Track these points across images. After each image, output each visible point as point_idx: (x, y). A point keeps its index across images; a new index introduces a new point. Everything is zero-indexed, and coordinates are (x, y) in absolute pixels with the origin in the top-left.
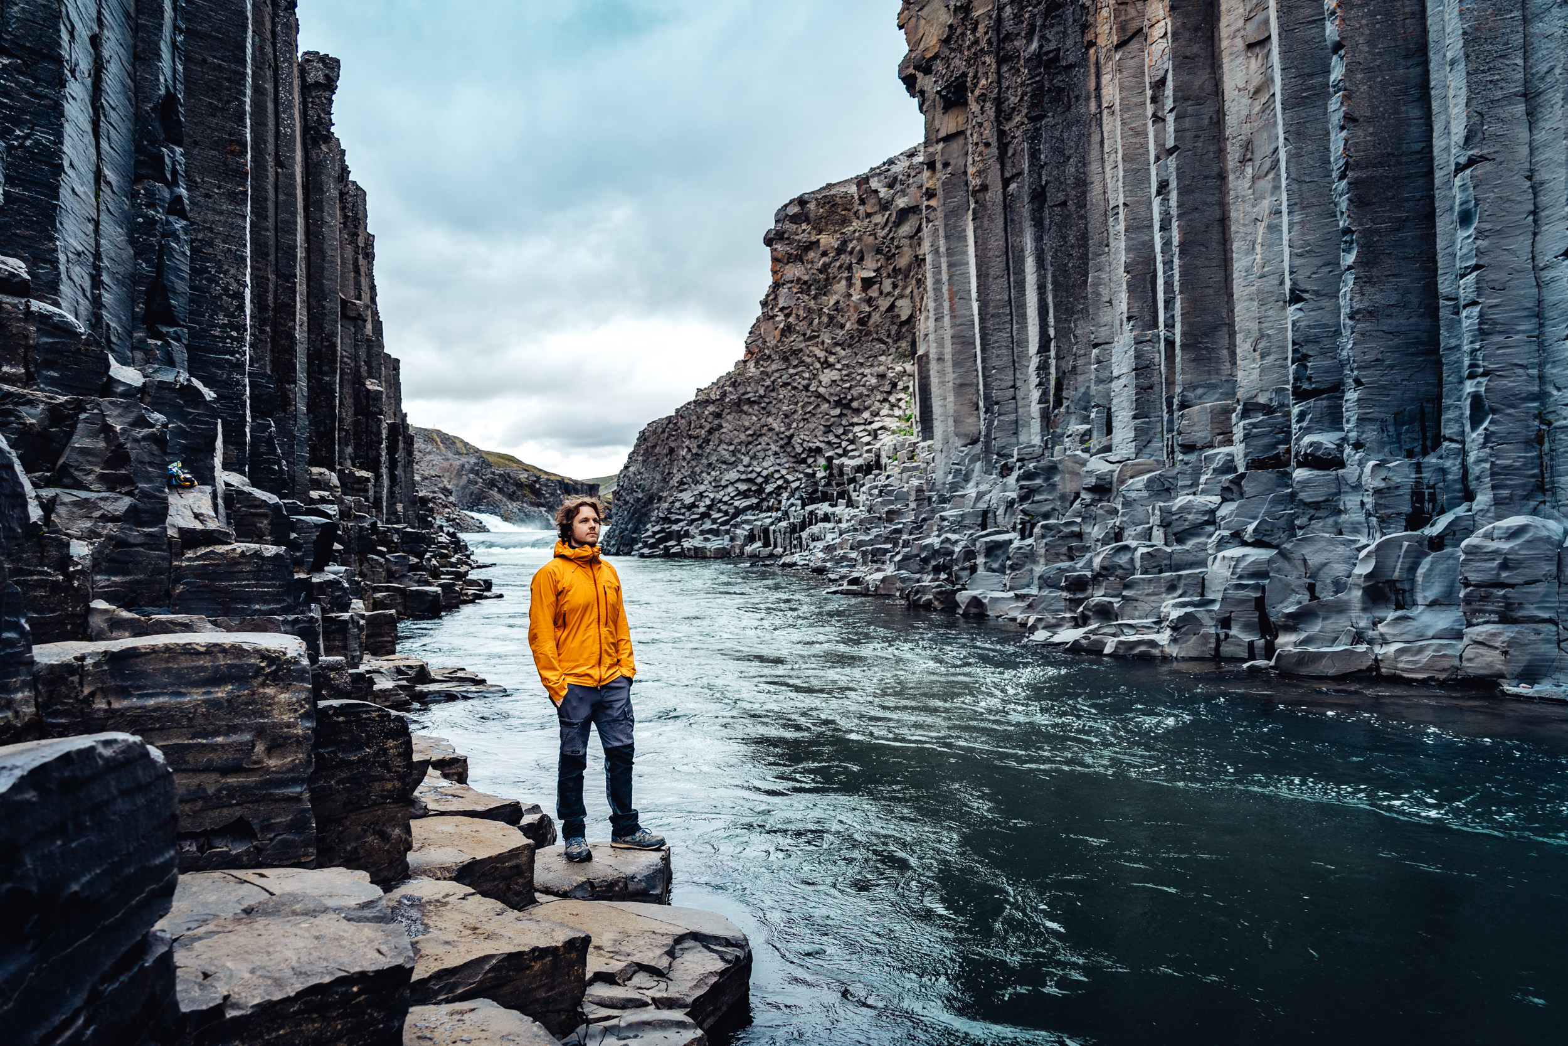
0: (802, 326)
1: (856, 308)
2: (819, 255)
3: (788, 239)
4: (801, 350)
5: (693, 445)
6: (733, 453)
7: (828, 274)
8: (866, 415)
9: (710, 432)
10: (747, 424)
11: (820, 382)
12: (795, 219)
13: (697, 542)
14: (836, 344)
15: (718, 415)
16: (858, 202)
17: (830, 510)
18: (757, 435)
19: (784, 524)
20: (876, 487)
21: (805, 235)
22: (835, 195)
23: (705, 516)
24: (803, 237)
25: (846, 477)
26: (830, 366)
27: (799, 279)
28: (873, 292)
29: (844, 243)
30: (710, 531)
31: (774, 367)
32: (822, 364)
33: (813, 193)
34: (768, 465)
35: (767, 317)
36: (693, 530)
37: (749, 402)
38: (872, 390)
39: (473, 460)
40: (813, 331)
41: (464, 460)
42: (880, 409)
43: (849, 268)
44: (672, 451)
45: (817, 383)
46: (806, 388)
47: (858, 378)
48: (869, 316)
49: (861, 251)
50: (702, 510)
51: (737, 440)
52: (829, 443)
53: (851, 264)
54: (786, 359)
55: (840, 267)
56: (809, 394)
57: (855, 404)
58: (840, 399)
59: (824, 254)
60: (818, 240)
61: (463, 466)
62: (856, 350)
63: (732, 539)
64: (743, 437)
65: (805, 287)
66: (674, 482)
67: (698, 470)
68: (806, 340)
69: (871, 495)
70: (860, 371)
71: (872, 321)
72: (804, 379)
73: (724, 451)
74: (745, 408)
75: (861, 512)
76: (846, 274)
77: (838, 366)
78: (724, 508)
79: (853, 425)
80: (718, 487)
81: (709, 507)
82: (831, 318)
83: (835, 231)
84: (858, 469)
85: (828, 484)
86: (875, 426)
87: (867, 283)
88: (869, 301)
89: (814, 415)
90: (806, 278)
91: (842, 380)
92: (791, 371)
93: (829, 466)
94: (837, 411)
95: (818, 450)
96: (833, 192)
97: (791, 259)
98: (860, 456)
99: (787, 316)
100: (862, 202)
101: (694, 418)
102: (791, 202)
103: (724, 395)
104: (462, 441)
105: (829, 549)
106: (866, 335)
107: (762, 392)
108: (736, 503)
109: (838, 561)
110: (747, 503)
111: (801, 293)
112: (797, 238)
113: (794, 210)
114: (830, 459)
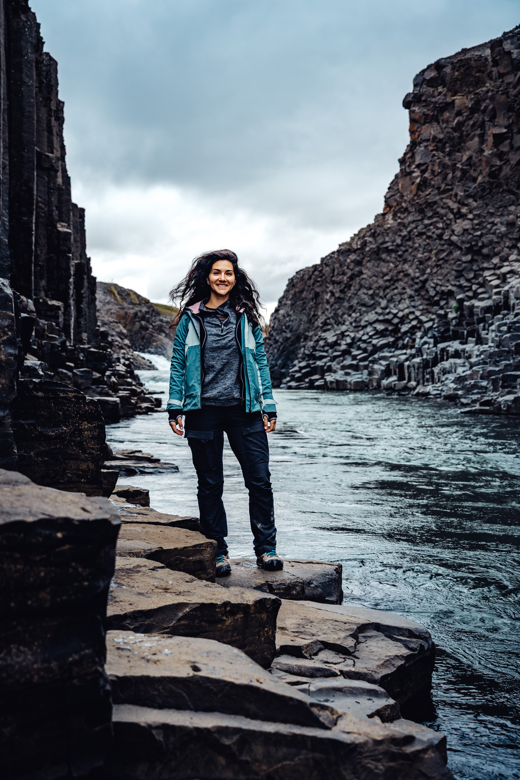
0: (437, 181)
1: (488, 162)
2: (453, 115)
3: (425, 101)
4: (435, 203)
5: (337, 290)
6: (372, 297)
7: (462, 132)
8: (496, 260)
9: (352, 278)
10: (385, 270)
11: (453, 231)
12: (432, 83)
13: (339, 376)
14: (469, 196)
15: (359, 263)
16: (491, 64)
17: (461, 347)
18: (394, 281)
19: (417, 360)
20: (505, 324)
21: (441, 97)
22: (470, 59)
23: (346, 353)
24: (439, 99)
25: (475, 317)
26: (463, 216)
27: (435, 138)
28: (504, 148)
29: (478, 103)
30: (351, 366)
31: (410, 218)
32: (455, 214)
33: (449, 58)
34: (403, 307)
35: (404, 174)
36: (335, 365)
37: (388, 251)
38: (502, 238)
39: (144, 309)
40: (447, 185)
41: (137, 309)
42: (509, 255)
43: (482, 126)
44: (317, 295)
45: (450, 232)
46: (440, 237)
47: (489, 226)
48: (500, 168)
49: (494, 109)
50: (343, 347)
51: (375, 285)
52: (460, 287)
53: (484, 121)
54: (421, 211)
55: (474, 125)
56: (442, 242)
57: (485, 251)
58: (472, 246)
59: (459, 113)
60: (454, 101)
61: (136, 314)
62: (487, 201)
63: (370, 374)
64: (381, 282)
65: (440, 145)
66: (319, 323)
67: (340, 312)
68: (440, 193)
69: (500, 331)
70: (491, 220)
71: (503, 174)
72: (438, 228)
73: (364, 295)
74: (384, 256)
75: (489, 347)
76: (478, 132)
77: (470, 216)
78: (363, 345)
79: (484, 269)
80: (358, 327)
81: (350, 345)
82: (464, 172)
83: (470, 92)
84: (487, 310)
85: (459, 324)
86: (504, 270)
87: (499, 139)
88: (500, 155)
89: (446, 261)
90: (441, 136)
91: (473, 229)
92: (426, 222)
93: (460, 307)
94: (469, 257)
95: (451, 294)
96: (468, 56)
97: (427, 120)
98: (489, 298)
99: (423, 172)
100: (496, 63)
101: (337, 265)
102: (429, 67)
103: (364, 244)
104: (135, 293)
105: (460, 380)
106: (497, 187)
107: (399, 241)
108: (374, 342)
109: (468, 390)
110: (384, 341)
111: (436, 150)
112: (433, 100)
113: (432, 74)
114: (461, 301)
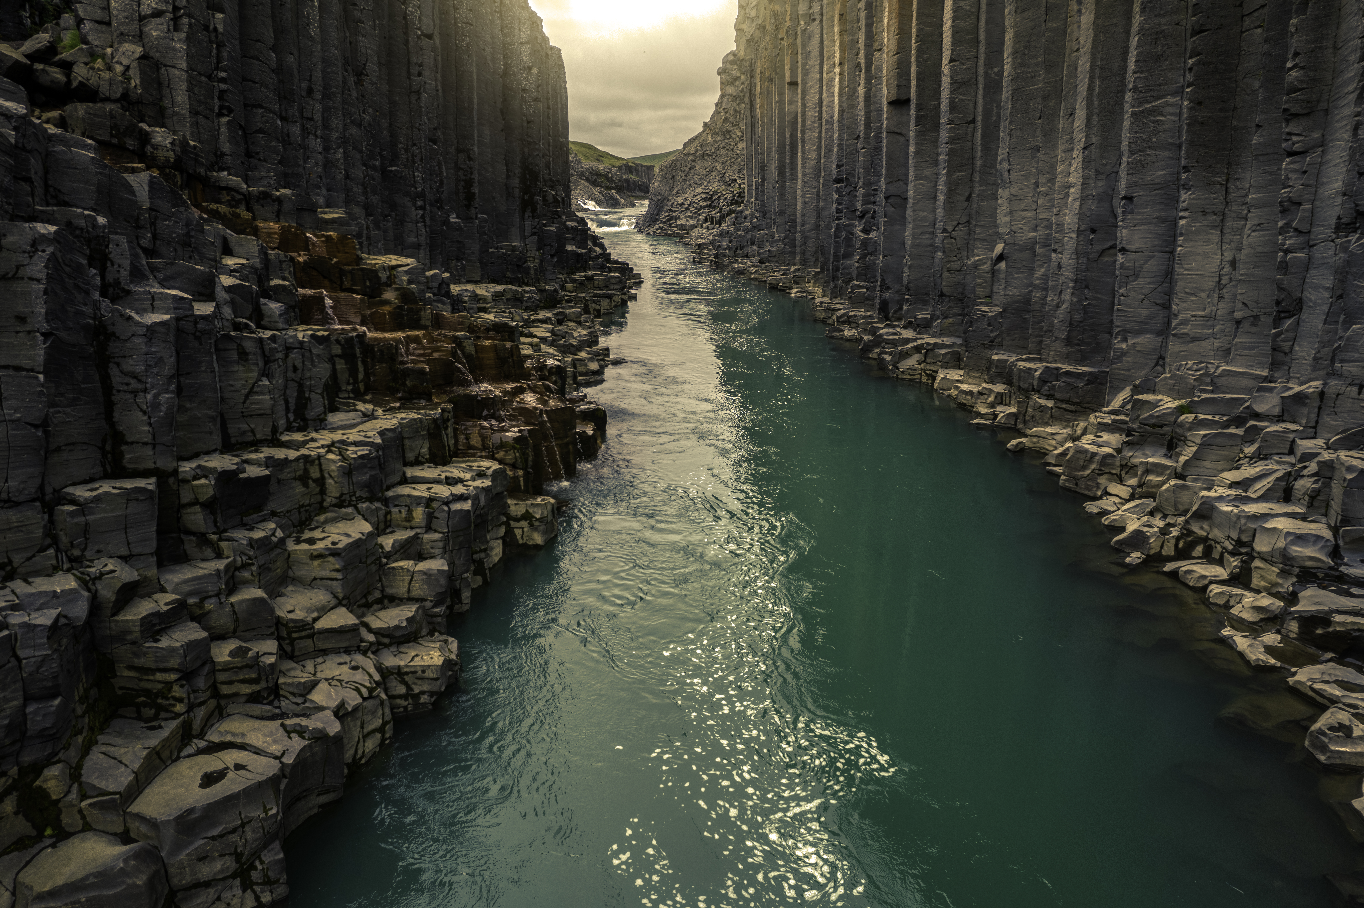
0: (732, 119)
3: (728, 73)
4: (731, 130)
5: (683, 174)
6: (700, 179)
7: (744, 92)
9: (690, 169)
12: (731, 63)
13: (684, 221)
15: (694, 161)
17: (738, 209)
18: (710, 171)
19: (720, 214)
21: (735, 72)
23: (687, 209)
24: (733, 73)
27: (732, 94)
30: (689, 217)
31: (719, 138)
32: (739, 139)
34: (715, 186)
35: (717, 112)
36: (682, 216)
37: (708, 155)
44: (673, 177)
45: (737, 148)
46: (732, 150)
50: (686, 206)
51: (702, 173)
52: (740, 177)
54: (724, 135)
60: (740, 76)
64: (704, 172)
65: (734, 98)
66: (674, 192)
67: (685, 187)
68: (733, 125)
72: (731, 145)
73: (696, 178)
74: (706, 158)
80: (693, 195)
81: (689, 205)
90: (735, 94)
92: (726, 141)
97: (728, 83)
99: (726, 113)
102: (728, 54)
103: (697, 151)
110: (705, 204)
111: (732, 101)
112: (731, 73)
113: (731, 58)
